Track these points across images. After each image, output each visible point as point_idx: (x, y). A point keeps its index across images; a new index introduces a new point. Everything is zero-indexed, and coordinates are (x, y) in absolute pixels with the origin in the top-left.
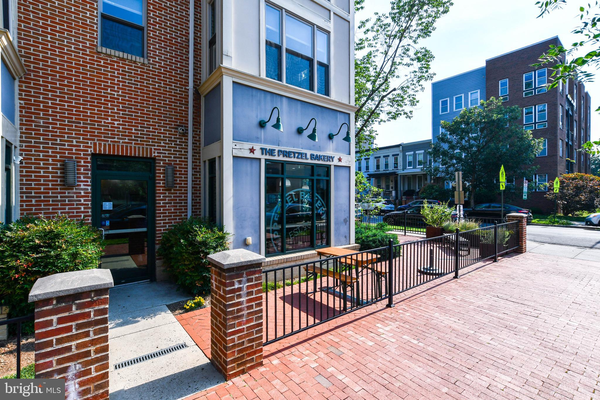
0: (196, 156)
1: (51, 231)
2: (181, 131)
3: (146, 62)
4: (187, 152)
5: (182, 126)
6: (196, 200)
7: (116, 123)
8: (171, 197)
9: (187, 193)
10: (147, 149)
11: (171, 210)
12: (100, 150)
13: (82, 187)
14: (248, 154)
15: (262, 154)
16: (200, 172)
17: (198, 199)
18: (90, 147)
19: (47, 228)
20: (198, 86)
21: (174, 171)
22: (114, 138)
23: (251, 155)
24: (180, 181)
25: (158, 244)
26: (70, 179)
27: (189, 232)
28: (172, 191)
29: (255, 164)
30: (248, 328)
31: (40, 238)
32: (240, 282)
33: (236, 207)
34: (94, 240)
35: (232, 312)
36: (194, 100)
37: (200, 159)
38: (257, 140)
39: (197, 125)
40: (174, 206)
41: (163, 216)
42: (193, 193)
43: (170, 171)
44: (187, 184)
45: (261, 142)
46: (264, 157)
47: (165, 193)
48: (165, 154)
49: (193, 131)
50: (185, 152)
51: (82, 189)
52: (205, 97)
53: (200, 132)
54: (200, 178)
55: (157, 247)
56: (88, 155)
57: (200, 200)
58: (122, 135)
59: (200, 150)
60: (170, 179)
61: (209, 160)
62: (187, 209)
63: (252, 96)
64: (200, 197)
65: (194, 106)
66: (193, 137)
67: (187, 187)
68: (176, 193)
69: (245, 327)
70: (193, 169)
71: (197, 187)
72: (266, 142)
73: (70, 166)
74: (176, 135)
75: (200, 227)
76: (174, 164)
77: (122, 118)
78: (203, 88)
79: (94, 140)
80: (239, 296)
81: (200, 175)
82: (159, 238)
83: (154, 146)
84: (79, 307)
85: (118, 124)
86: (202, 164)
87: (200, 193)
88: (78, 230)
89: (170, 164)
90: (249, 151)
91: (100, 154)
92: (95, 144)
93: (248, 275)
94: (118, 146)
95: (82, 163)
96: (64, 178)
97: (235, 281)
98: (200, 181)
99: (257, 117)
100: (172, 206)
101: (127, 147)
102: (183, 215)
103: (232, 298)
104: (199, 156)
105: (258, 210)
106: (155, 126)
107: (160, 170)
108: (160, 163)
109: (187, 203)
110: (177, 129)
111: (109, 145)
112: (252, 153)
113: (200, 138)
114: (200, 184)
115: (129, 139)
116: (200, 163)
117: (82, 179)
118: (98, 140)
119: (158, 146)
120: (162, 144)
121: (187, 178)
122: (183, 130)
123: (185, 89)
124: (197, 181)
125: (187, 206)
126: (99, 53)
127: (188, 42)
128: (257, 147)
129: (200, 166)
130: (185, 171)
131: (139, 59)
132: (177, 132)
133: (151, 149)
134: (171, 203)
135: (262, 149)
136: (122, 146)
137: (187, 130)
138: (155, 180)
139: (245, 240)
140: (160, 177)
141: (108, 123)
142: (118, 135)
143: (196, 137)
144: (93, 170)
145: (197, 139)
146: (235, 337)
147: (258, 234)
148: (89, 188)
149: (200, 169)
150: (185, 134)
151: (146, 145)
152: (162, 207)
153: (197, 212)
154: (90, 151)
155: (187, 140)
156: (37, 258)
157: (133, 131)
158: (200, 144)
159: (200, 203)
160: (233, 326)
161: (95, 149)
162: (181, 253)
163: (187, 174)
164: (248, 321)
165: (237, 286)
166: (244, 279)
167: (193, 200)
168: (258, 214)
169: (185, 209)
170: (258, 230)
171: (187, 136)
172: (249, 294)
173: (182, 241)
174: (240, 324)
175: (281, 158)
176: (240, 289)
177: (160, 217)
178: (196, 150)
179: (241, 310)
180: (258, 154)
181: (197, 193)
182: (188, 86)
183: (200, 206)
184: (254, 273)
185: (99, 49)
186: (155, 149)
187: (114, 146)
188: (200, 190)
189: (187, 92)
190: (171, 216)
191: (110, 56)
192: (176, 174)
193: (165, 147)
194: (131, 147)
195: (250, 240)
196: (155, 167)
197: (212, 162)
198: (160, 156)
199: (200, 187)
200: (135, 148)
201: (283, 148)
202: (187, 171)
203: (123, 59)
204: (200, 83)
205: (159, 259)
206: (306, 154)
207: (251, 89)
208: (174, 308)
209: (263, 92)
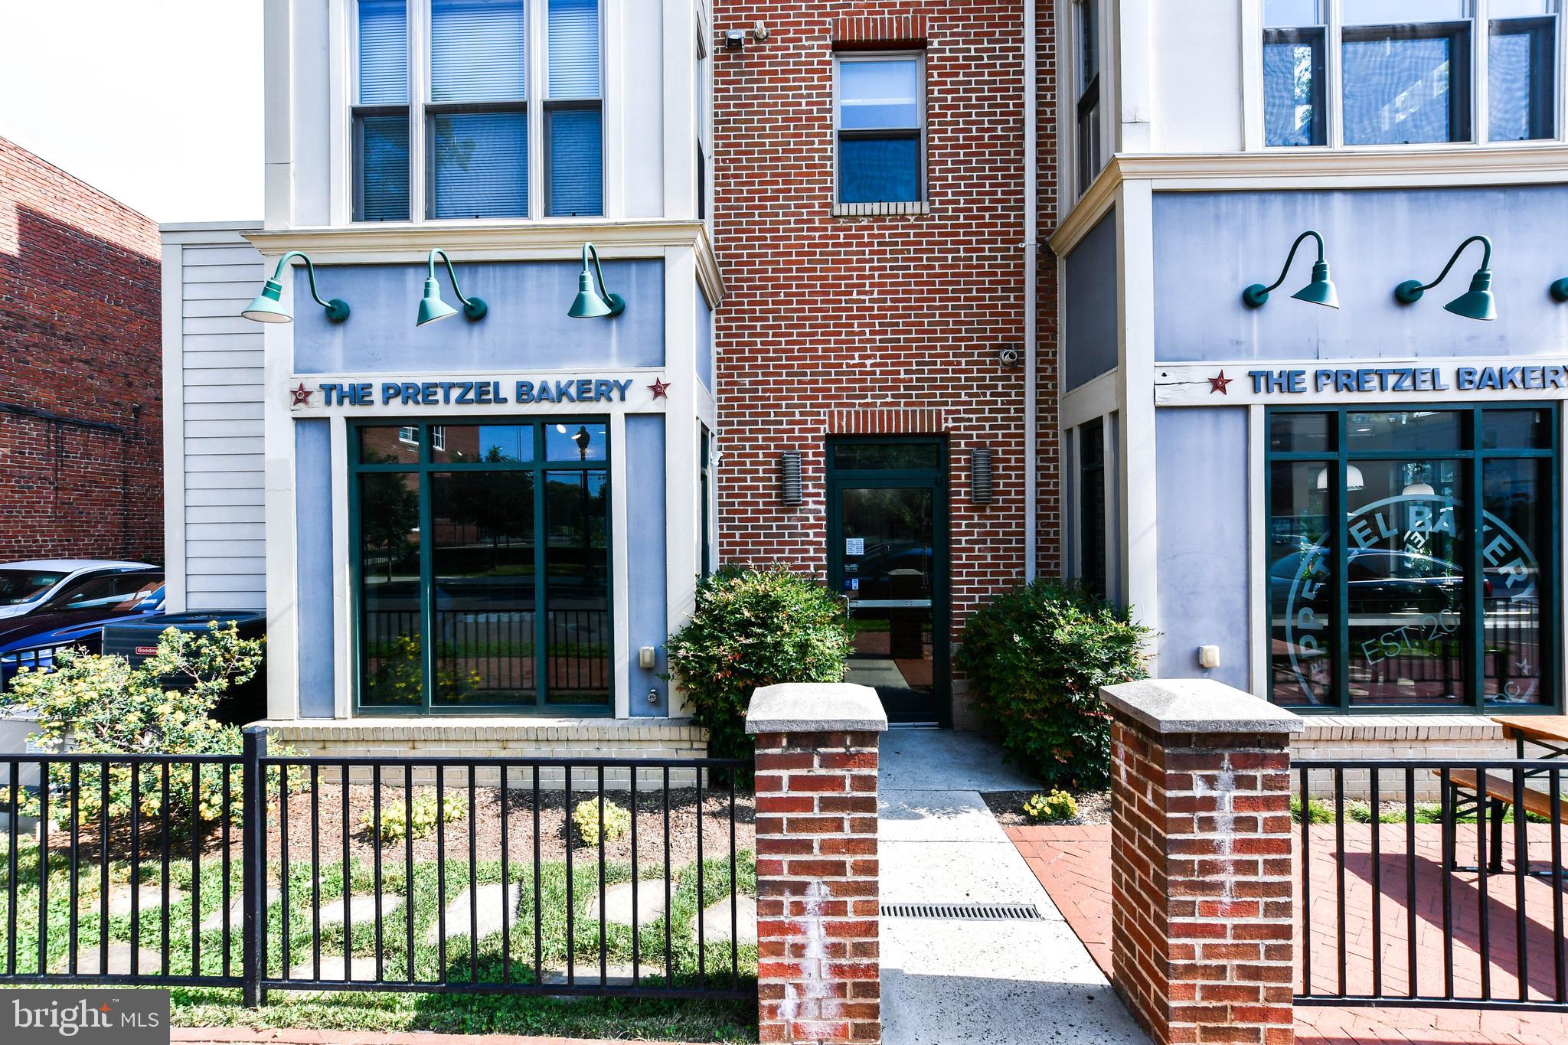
0: (1046, 419)
1: (766, 596)
2: (1007, 359)
3: (926, 209)
4: (1023, 411)
5: (1009, 347)
6: (1048, 533)
7: (868, 362)
8: (985, 526)
9: (1023, 517)
10: (930, 412)
11: (985, 558)
12: (840, 426)
13: (811, 506)
14: (1205, 396)
15: (1256, 389)
16: (1055, 460)
17: (1052, 530)
18: (823, 422)
19: (761, 588)
20: (1049, 233)
21: (992, 461)
22: (866, 396)
23: (1218, 398)
24: (1006, 485)
25: (956, 640)
26: (792, 492)
27: (1033, 617)
28: (988, 512)
29: (1232, 424)
30: (1240, 931)
31: (751, 607)
32: (1211, 782)
33: (1167, 556)
34: (834, 620)
35: (1184, 867)
36: (1038, 273)
37: (1055, 427)
38: (1238, 348)
39: (1047, 338)
40: (993, 550)
41: (968, 574)
42: (1038, 517)
43: (981, 463)
44: (1023, 493)
45: (1249, 354)
46: (1258, 403)
47: (971, 518)
48: (970, 420)
49: (1038, 354)
50: (1016, 411)
51: (811, 511)
52: (1068, 257)
53: (1055, 354)
54: (1056, 476)
55: (955, 647)
56: (819, 438)
57: (1056, 533)
58: (880, 389)
59: (1055, 402)
60: (982, 481)
61: (1082, 426)
62: (1023, 557)
63: (1217, 217)
64: (1057, 525)
65: (1038, 290)
66: (1038, 370)
67: (1023, 501)
68: (998, 517)
69: (1229, 922)
70: (1038, 452)
71: (1048, 501)
72: (1266, 352)
73: (791, 467)
74: (995, 371)
75: (1063, 606)
76: (992, 444)
77: (879, 349)
78: (1063, 236)
79: (828, 406)
80: (1208, 824)
81: (1056, 468)
82: (958, 624)
83: (946, 404)
84: (828, 761)
85: (872, 365)
86: (1062, 439)
87: (1056, 517)
88: (808, 596)
89: (981, 446)
90: (1210, 387)
91: (840, 436)
92: (831, 414)
93: (1236, 764)
94: (873, 413)
95: (811, 458)
96: (781, 489)
97: (1196, 774)
98: (1056, 484)
99: (1235, 278)
100: (987, 549)
101: (890, 412)
102: (1014, 571)
103: (1184, 825)
104: (1055, 418)
105: (1241, 565)
106: (947, 355)
107: (958, 461)
108: (959, 445)
109: (1023, 541)
110: (997, 354)
111: (857, 413)
112: (1218, 392)
113: (1054, 370)
114: (1056, 493)
115: (893, 396)
116: (1055, 435)
117: (811, 490)
118: (837, 405)
119: (954, 404)
120: (964, 398)
121: (1023, 476)
122: (1012, 356)
123: (1016, 249)
124: (1048, 485)
125: (1023, 549)
126: (835, 218)
127: (1022, 128)
128: (1237, 372)
129: (1055, 443)
130: (1017, 460)
131: (912, 208)
132: (996, 363)
133: (939, 413)
134: (984, 542)
135: (1254, 376)
136: (881, 413)
137: (1022, 354)
138: (949, 486)
139: (1197, 653)
140: (959, 477)
141: (855, 366)
142: (873, 389)
143: (1045, 370)
144: (828, 470)
145: (1049, 373)
146: (1198, 943)
147: (1243, 637)
148: (823, 508)
149: (1056, 452)
150: (1017, 366)
151: (930, 404)
152: (964, 550)
153: (1048, 565)
154: (824, 429)
155: (1023, 379)
156: (746, 645)
157: (902, 376)
158: (1055, 386)
159: (1057, 541)
160: (1188, 908)
161: (831, 425)
162: (1015, 668)
163: (1023, 468)
164: (1237, 909)
165: (1199, 790)
166: (1225, 775)
167: (1038, 533)
168: (1242, 578)
169: (1018, 558)
170: (1243, 628)
171: (1022, 370)
172: (1240, 823)
173: (1017, 638)
174: (1210, 909)
175: (1328, 396)
176: (1210, 803)
177: (960, 574)
178: (1046, 402)
179: (1208, 868)
180: (1239, 392)
181: (1048, 517)
182: (1022, 241)
183: (1057, 549)
184: (1261, 761)
185: (836, 212)
186: (948, 412)
187: (866, 413)
188: (1056, 509)
189: (1021, 257)
190: (985, 574)
191: (855, 218)
192: (997, 469)
193: (970, 403)
194: (897, 413)
195: (1213, 654)
196: (948, 453)
197: (1092, 431)
198: (958, 428)
199: (1056, 501)
200: (906, 413)
201: (1333, 365)
202: (1023, 460)
203: (880, 218)
204: (1054, 224)
205: (958, 677)
206: (1434, 374)
207: (1211, 199)
208: (997, 804)
209: (1254, 198)
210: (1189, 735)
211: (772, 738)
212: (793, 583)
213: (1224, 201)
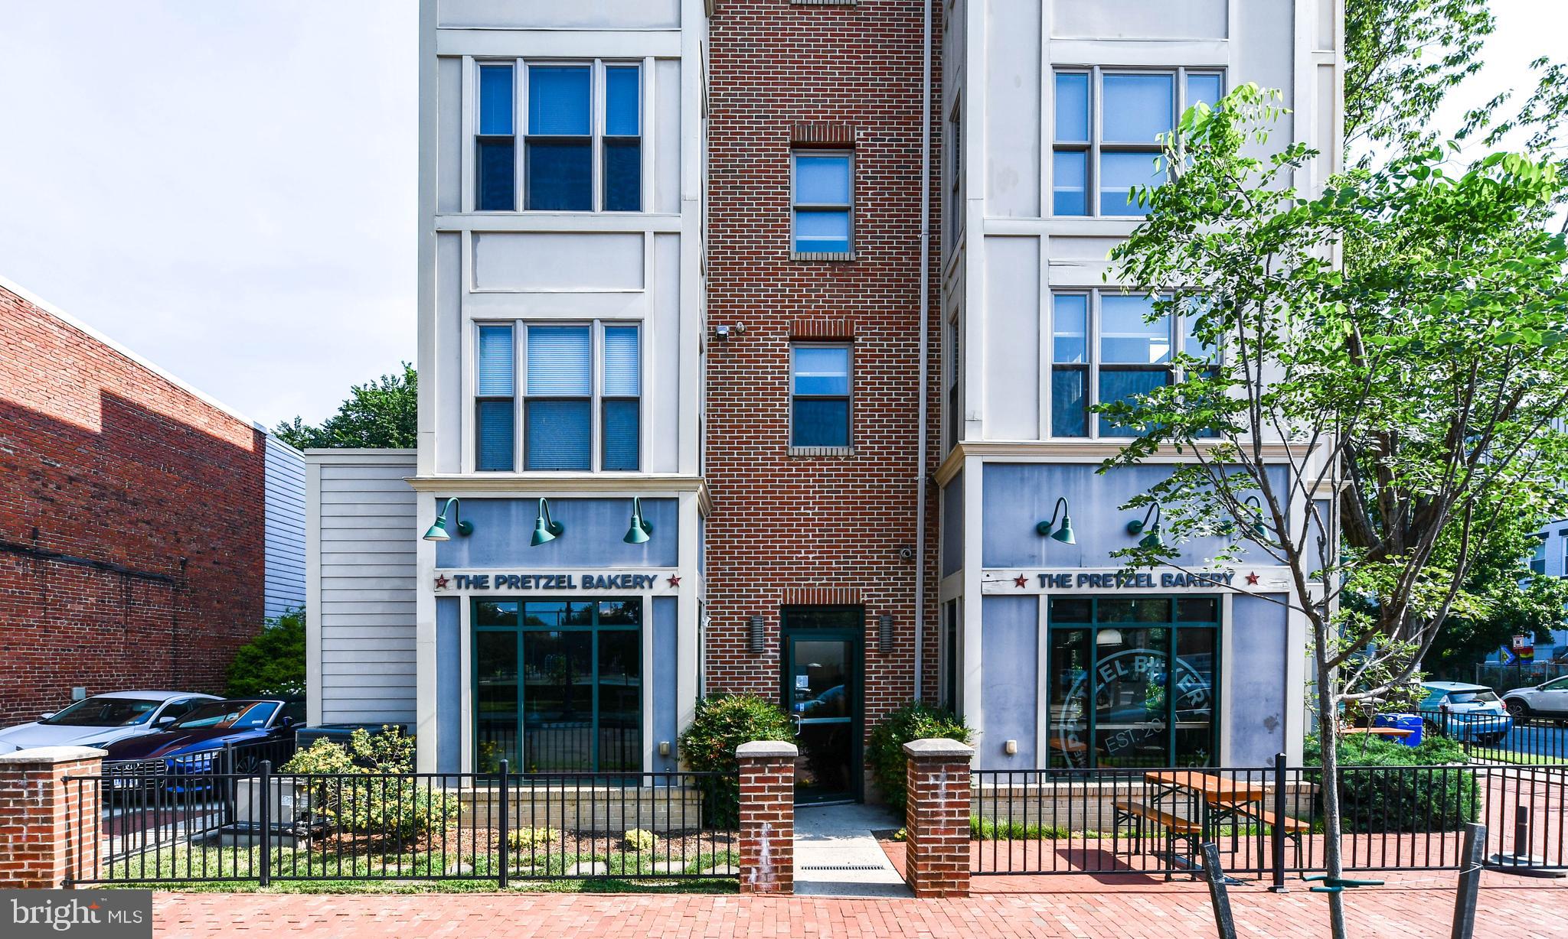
0: (930, 595)
1: (740, 710)
2: (905, 555)
3: (852, 453)
4: (915, 590)
5: (907, 547)
6: (930, 672)
7: (811, 556)
8: (888, 667)
9: (913, 661)
10: (852, 590)
11: (888, 689)
12: (791, 599)
13: (770, 653)
14: (1011, 589)
15: (1043, 585)
16: (936, 623)
17: (933, 670)
18: (779, 596)
19: (737, 705)
20: (934, 470)
21: (893, 624)
22: (808, 579)
23: (1020, 591)
24: (902, 640)
25: (867, 743)
26: (757, 644)
27: (906, 723)
28: (890, 658)
29: (1028, 607)
30: (948, 841)
31: (731, 716)
32: (937, 778)
33: (987, 685)
34: (783, 725)
35: (925, 814)
36: (926, 497)
37: (936, 601)
38: (1032, 560)
39: (931, 541)
40: (893, 683)
41: (876, 700)
42: (923, 661)
43: (886, 625)
44: (914, 645)
45: (1040, 564)
46: (1044, 593)
47: (879, 662)
48: (879, 596)
49: (925, 552)
50: (910, 590)
51: (770, 657)
52: (946, 488)
53: (937, 552)
54: (936, 634)
55: (866, 747)
56: (776, 607)
57: (936, 672)
58: (819, 574)
59: (936, 584)
60: (886, 637)
61: (949, 602)
62: (913, 688)
63: (1022, 479)
64: (936, 667)
65: (926, 509)
66: (925, 563)
67: (913, 651)
68: (897, 661)
69: (943, 837)
70: (924, 618)
71: (931, 651)
72: (1050, 562)
73: (757, 625)
74: (897, 563)
75: (923, 717)
76: (894, 612)
77: (818, 547)
78: (943, 473)
79: (783, 585)
80: (935, 795)
81: (936, 628)
82: (868, 733)
83: (863, 584)
84: (771, 770)
85: (813, 558)
86: (940, 609)
87: (936, 661)
88: (766, 710)
89: (886, 613)
90: (1015, 583)
91: (791, 605)
92: (785, 591)
93: (948, 769)
94: (813, 591)
95: (770, 621)
96: (750, 641)
97: (930, 774)
98: (936, 640)
99: (1032, 517)
100: (889, 683)
101: (824, 590)
102: (907, 697)
103: (925, 796)
104: (936, 595)
105: (1032, 691)
106: (864, 552)
107: (871, 623)
108: (871, 612)
109: (913, 678)
110: (898, 552)
111: (802, 590)
112: (1020, 587)
113: (937, 563)
114: (936, 645)
115: (827, 579)
116: (936, 606)
117: (770, 642)
118: (789, 585)
119: (868, 585)
120: (875, 581)
121: (914, 634)
122: (907, 554)
123: (912, 481)
124: (930, 639)
125: (913, 683)
126: (790, 457)
127: (917, 399)
128: (1031, 574)
129: (936, 612)
130: (910, 623)
131: (842, 451)
132: (898, 557)
133: (858, 590)
134: (888, 678)
135: (1042, 577)
136: (819, 590)
137: (915, 552)
138: (864, 640)
139: (1005, 745)
140: (871, 634)
141: (801, 558)
142: (814, 574)
143: (930, 563)
144: (782, 628)
145: (933, 565)
146: (930, 846)
147: (1033, 735)
148: (778, 654)
149: (936, 618)
150: (911, 560)
151: (852, 585)
152: (874, 683)
153: (930, 693)
154: (780, 601)
155: (915, 568)
156: (728, 739)
157: (834, 565)
158: (937, 573)
159: (936, 678)
160: (926, 831)
161: (785, 599)
162: (893, 754)
163: (914, 629)
164: (947, 832)
165: (932, 781)
166: (943, 775)
167: (923, 672)
168: (1033, 700)
169: (910, 688)
171: (915, 563)
172: (949, 795)
173: (894, 736)
174: (935, 832)
175: (1086, 589)
176: (936, 787)
177: (871, 699)
178: (930, 584)
179: (935, 814)
180: (1032, 587)
181: (930, 661)
182: (917, 475)
183: (936, 683)
184: (958, 769)
185: (790, 453)
186: (864, 590)
187: (808, 590)
188: (936, 656)
189: (916, 486)
190: (887, 699)
191: (803, 458)
192: (897, 629)
193: (880, 584)
194: (830, 590)
195: (1014, 746)
196: (864, 618)
197: (952, 605)
198: (871, 601)
199: (936, 650)
200: (836, 590)
201: (1089, 571)
202: (914, 623)
203: (820, 458)
204: (938, 464)
205: (868, 768)
206: (1149, 577)
207: (1019, 468)
208: (878, 835)
209: (1045, 468)
210: (927, 757)
211: (747, 760)
212: (757, 702)
213: (1027, 471)
